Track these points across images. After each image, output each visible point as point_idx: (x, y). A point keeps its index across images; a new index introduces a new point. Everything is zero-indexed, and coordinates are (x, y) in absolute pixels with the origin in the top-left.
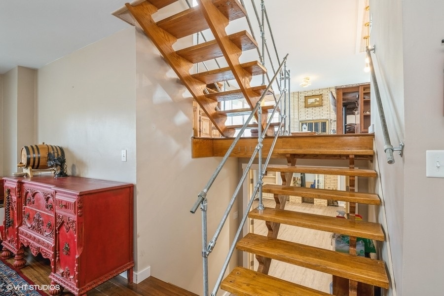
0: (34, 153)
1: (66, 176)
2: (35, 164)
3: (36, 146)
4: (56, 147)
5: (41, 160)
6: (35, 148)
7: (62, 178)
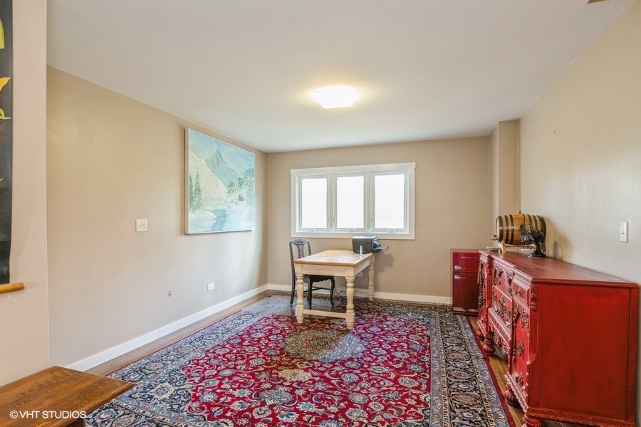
0: (507, 225)
1: (544, 256)
2: (508, 239)
3: (511, 216)
4: (534, 217)
5: (515, 233)
6: (509, 218)
7: (538, 258)
